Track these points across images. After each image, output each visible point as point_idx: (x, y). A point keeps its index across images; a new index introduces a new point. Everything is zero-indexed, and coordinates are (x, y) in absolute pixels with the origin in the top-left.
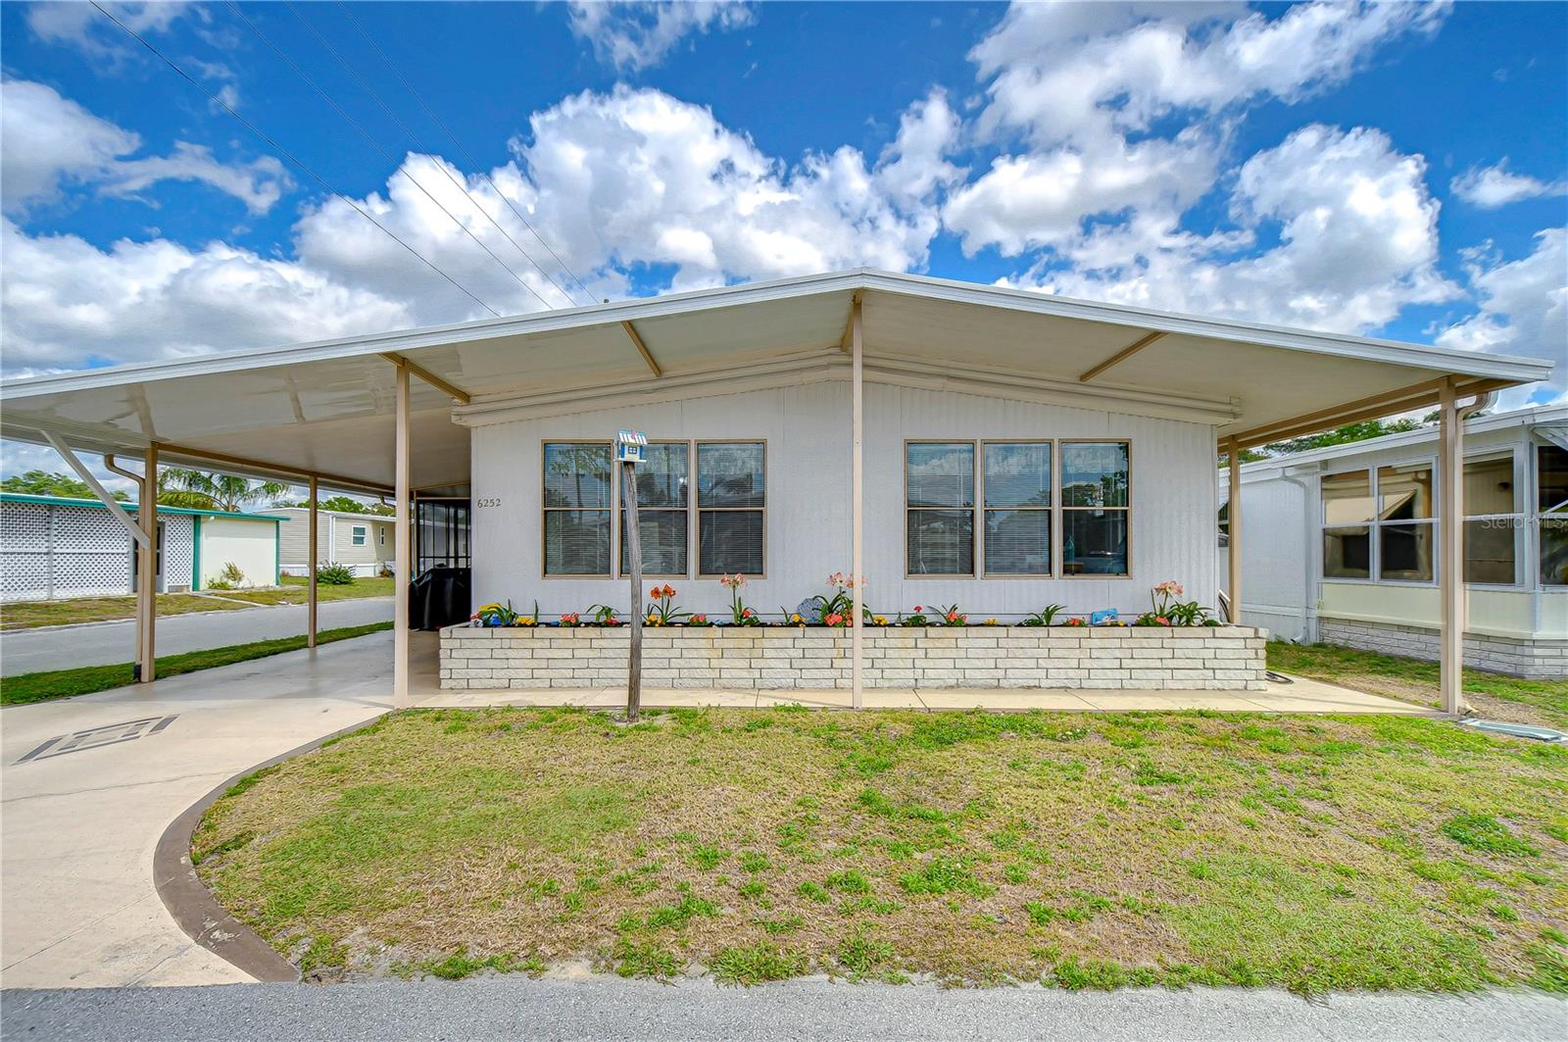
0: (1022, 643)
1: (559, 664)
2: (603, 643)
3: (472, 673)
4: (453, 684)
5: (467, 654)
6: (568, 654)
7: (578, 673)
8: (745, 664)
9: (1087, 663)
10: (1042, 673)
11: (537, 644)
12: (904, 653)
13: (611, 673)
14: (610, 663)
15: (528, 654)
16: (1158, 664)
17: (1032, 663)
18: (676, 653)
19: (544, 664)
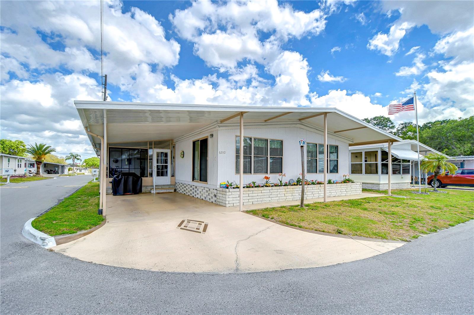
0: (334, 187)
1: (255, 197)
2: (264, 191)
3: (234, 202)
4: (229, 205)
5: (233, 196)
6: (256, 195)
7: (259, 200)
8: (291, 195)
9: (342, 191)
10: (336, 193)
11: (250, 192)
12: (317, 190)
13: (265, 199)
14: (265, 197)
15: (247, 195)
16: (350, 190)
17: (334, 191)
18: (278, 193)
19: (251, 198)
